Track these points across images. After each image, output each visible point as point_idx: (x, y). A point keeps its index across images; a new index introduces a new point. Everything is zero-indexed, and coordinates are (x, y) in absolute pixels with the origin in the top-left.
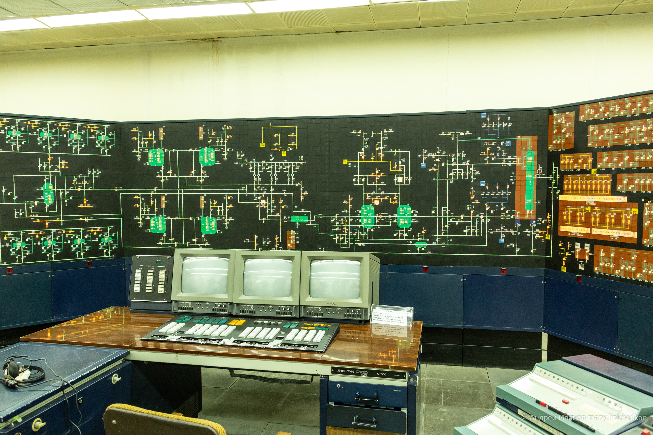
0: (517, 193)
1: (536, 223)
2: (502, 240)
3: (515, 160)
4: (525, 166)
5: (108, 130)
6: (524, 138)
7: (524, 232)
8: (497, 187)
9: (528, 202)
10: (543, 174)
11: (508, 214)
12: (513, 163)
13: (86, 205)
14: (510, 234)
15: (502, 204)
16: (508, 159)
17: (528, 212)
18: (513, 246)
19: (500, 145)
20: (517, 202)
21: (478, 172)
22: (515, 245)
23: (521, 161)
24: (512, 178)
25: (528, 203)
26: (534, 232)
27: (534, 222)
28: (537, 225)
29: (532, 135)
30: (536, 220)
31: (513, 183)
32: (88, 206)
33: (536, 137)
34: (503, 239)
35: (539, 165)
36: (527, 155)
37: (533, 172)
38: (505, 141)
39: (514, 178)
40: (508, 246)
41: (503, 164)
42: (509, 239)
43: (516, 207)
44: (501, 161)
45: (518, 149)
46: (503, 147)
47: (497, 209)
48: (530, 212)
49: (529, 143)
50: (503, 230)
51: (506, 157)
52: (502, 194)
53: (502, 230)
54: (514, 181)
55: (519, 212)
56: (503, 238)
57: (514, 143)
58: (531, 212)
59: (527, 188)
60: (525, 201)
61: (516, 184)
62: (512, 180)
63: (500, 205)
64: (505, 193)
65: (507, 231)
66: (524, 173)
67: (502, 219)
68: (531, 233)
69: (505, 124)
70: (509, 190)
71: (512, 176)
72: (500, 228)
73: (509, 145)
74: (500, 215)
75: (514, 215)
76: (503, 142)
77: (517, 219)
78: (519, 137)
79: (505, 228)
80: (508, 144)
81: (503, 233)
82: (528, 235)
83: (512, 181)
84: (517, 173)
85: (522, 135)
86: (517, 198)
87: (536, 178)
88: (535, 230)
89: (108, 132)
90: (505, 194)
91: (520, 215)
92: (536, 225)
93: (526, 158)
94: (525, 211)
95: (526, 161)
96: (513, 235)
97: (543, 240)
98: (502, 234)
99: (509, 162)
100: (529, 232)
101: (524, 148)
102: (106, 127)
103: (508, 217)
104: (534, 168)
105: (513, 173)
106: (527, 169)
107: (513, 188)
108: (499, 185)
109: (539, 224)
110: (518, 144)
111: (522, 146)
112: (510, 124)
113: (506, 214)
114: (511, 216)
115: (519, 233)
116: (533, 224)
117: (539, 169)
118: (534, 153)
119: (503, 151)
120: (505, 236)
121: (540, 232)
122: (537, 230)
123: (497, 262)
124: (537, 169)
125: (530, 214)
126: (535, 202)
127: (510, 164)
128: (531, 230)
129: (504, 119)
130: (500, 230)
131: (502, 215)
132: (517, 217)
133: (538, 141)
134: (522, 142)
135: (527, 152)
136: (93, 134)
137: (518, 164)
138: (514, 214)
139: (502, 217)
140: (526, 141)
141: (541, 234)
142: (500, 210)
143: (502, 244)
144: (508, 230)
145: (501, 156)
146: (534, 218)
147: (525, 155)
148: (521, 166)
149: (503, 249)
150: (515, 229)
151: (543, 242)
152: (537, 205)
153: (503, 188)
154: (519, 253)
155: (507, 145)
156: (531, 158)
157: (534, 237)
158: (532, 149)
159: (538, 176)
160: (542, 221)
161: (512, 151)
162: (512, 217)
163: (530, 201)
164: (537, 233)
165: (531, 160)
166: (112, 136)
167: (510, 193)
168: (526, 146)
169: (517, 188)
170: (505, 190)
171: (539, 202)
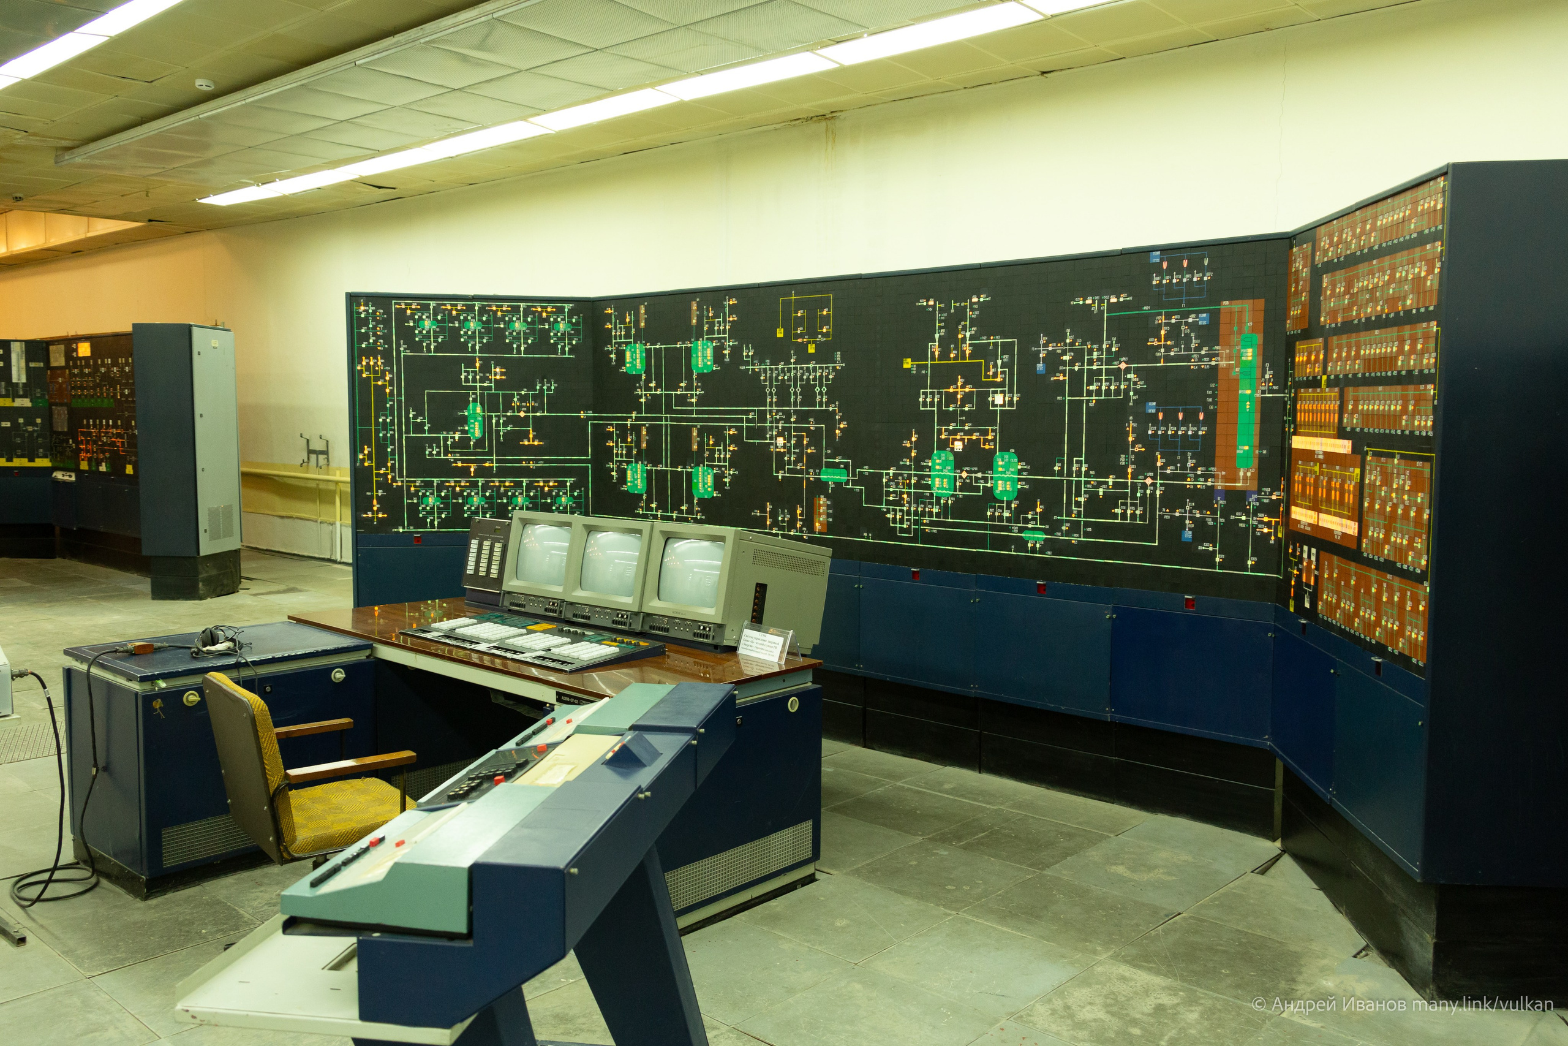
0: (1220, 429)
1: (1258, 500)
2: (1188, 535)
3: (1217, 355)
4: (1237, 369)
5: (571, 313)
6: (1237, 306)
7: (1232, 517)
8: (1181, 416)
9: (1243, 449)
10: (1275, 388)
11: (1202, 476)
12: (1213, 363)
13: (533, 441)
14: (1203, 521)
15: (1189, 454)
16: (1203, 352)
17: (1241, 474)
18: (1211, 549)
19: (1187, 323)
20: (1219, 451)
21: (1142, 383)
22: (1214, 546)
23: (1230, 358)
24: (1210, 396)
25: (1242, 452)
26: (1255, 518)
27: (1255, 496)
28: (1262, 504)
29: (1254, 297)
30: (1259, 492)
31: (1211, 407)
32: (536, 443)
33: (1261, 303)
34: (1190, 532)
36: (1242, 343)
37: (1254, 382)
38: (1197, 313)
39: (1214, 396)
40: (1200, 548)
41: (1193, 365)
42: (1202, 532)
43: (1218, 461)
44: (1188, 358)
45: (1223, 329)
46: (1193, 326)
47: (1179, 465)
48: (1245, 473)
49: (1247, 316)
50: (1191, 512)
51: (1198, 349)
52: (1190, 433)
53: (1189, 513)
54: (1215, 403)
55: (1223, 473)
56: (1190, 529)
57: (1215, 316)
58: (1249, 474)
59: (1242, 419)
60: (1235, 447)
61: (1219, 411)
62: (1210, 400)
63: (1184, 455)
64: (1195, 429)
65: (1198, 516)
66: (1234, 385)
67: (1188, 486)
68: (1247, 522)
69: (1198, 275)
70: (1204, 423)
71: (1210, 392)
72: (1183, 506)
73: (1205, 323)
74: (1184, 477)
75: (1213, 480)
76: (1193, 316)
77: (1219, 488)
78: (1226, 303)
79: (1194, 508)
80: (1203, 319)
81: (1190, 518)
82: (1241, 525)
83: (1210, 403)
84: (1222, 385)
85: (1231, 299)
86: (1219, 441)
87: (1259, 395)
88: (1255, 514)
89: (570, 316)
90: (1196, 432)
91: (1226, 479)
92: (1258, 504)
93: (1239, 350)
94: (1237, 470)
95: (1239, 357)
96: (1211, 523)
97: (1273, 538)
98: (1187, 522)
99: (1205, 359)
100: (1244, 518)
101: (1236, 329)
102: (567, 307)
103: (1200, 484)
104: (1256, 373)
105: (1213, 385)
106: (1241, 376)
107: (1211, 420)
108: (1184, 411)
109: (1266, 501)
110: (1223, 318)
111: (1231, 323)
112: (1208, 274)
113: (1196, 478)
114: (1206, 481)
115: (1223, 520)
116: (1253, 501)
117: (1267, 376)
118: (1257, 339)
119: (1193, 334)
120: (1193, 526)
121: (1266, 519)
122: (1260, 515)
123: (1179, 582)
124: (1263, 376)
125: (1245, 478)
126: (1257, 452)
127: (1205, 365)
128: (1248, 515)
129: (1196, 266)
130: (1183, 511)
131: (1189, 479)
132: (1220, 485)
133: (1266, 311)
134: (1231, 313)
135: (1243, 336)
136: (547, 320)
137: (1223, 364)
138: (1213, 476)
139: (1189, 483)
140: (1241, 312)
141: (1268, 525)
142: (1184, 467)
143: (1187, 544)
144: (1200, 513)
145: (1188, 348)
146: (1255, 488)
147: (1238, 344)
148: (1229, 368)
149: (1188, 553)
150: (1214, 512)
151: (1272, 542)
152: (1261, 458)
153: (1191, 418)
154: (1222, 565)
155: (1200, 323)
156: (1250, 350)
157: (1254, 529)
158: (1253, 330)
159: (1263, 392)
160: (1271, 494)
161: (1211, 335)
162: (1209, 484)
163: (1247, 448)
164: (1261, 522)
165: (1249, 354)
166: (577, 323)
167: (1205, 429)
168: (1241, 324)
169: (1220, 418)
170: (1196, 423)
171: (1265, 452)
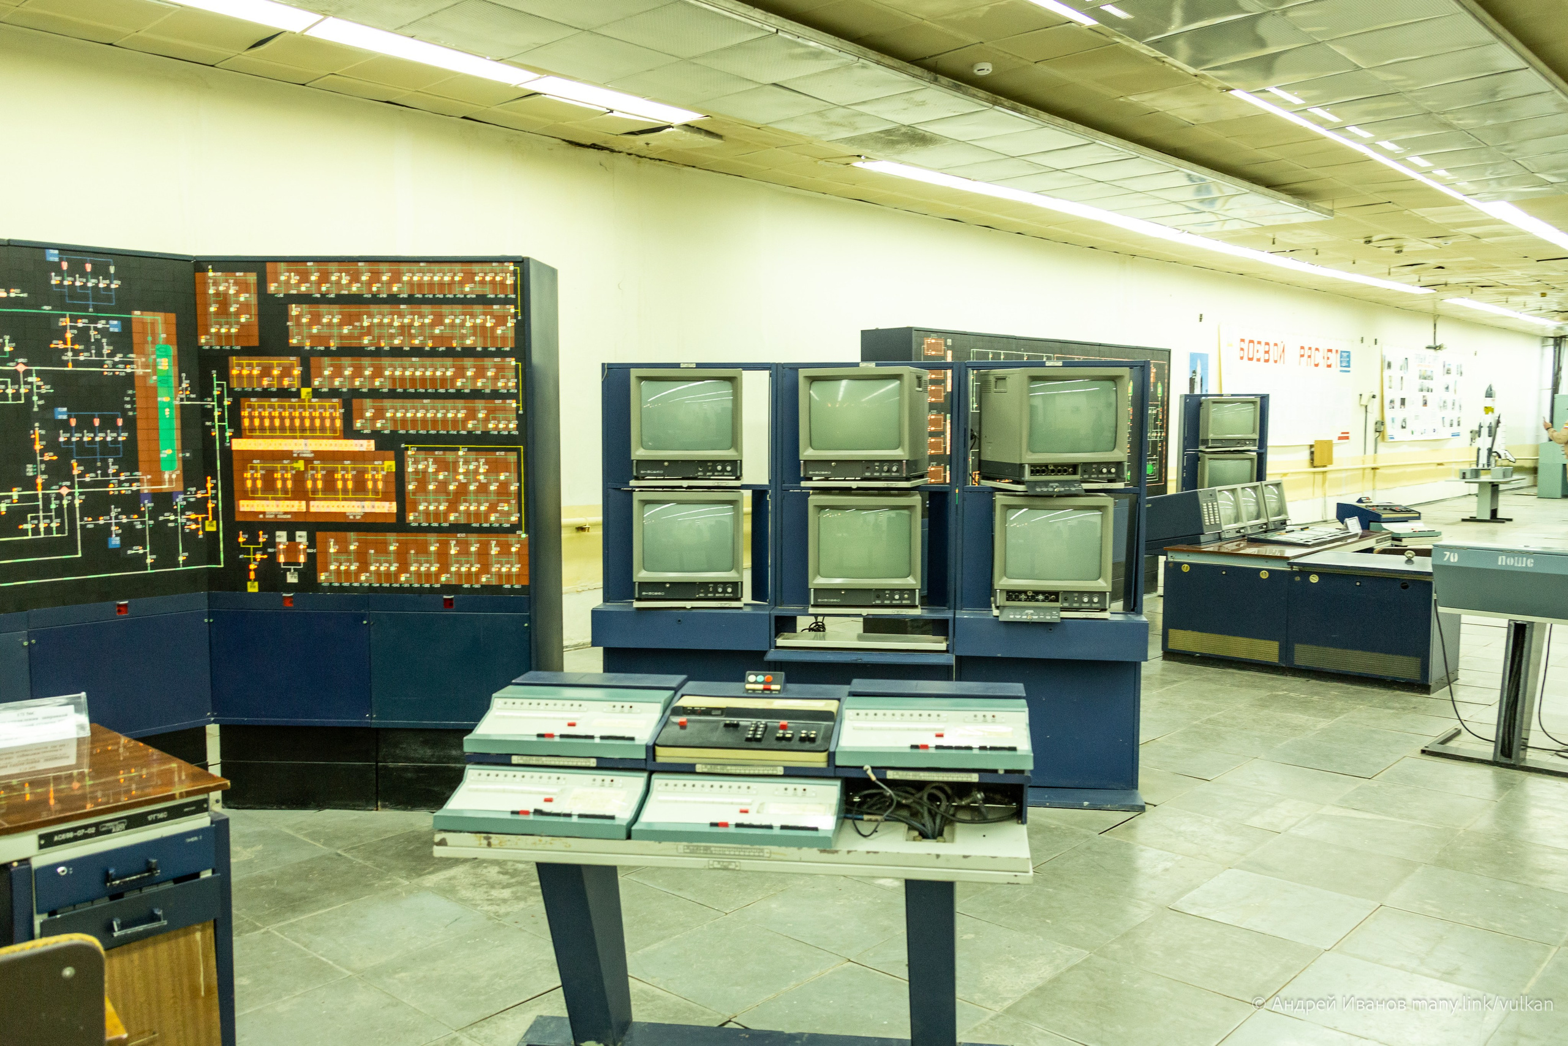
0: (141, 435)
1: (184, 499)
2: (115, 541)
3: (132, 363)
4: (155, 378)
6: (148, 317)
7: (161, 518)
8: (97, 422)
9: (165, 453)
10: (193, 396)
11: (126, 481)
12: (129, 370)
14: (131, 525)
15: (111, 460)
16: (117, 359)
17: (166, 476)
18: (141, 552)
19: (96, 329)
20: (142, 456)
21: (47, 386)
22: (145, 548)
23: (146, 366)
24: (128, 403)
25: (165, 456)
26: (183, 517)
27: (181, 497)
28: (188, 503)
29: (165, 310)
30: (185, 492)
31: (131, 413)
33: (172, 317)
34: (118, 538)
35: (184, 375)
36: (158, 353)
37: (173, 390)
38: (108, 319)
39: (132, 402)
40: (129, 552)
41: (107, 370)
42: (131, 536)
43: (141, 465)
44: (101, 364)
45: (136, 338)
46: (104, 332)
47: (99, 472)
48: (170, 476)
49: (160, 328)
50: (116, 518)
51: (111, 355)
52: (109, 439)
53: (114, 519)
54: (133, 409)
55: (149, 477)
56: (117, 535)
57: (127, 324)
58: (174, 476)
59: (162, 425)
60: (158, 452)
61: (138, 417)
62: (128, 406)
63: (105, 462)
64: (115, 435)
65: (125, 520)
66: (152, 393)
67: (111, 493)
68: (176, 521)
69: (105, 282)
70: (124, 428)
71: (127, 399)
72: (108, 513)
73: (116, 330)
74: (106, 484)
75: (138, 484)
76: (104, 322)
77: (146, 491)
78: (137, 313)
79: (120, 514)
80: (115, 326)
81: (117, 524)
82: (171, 525)
83: (130, 410)
84: (139, 392)
85: (143, 309)
86: (141, 446)
87: (178, 403)
88: (183, 513)
90: (116, 438)
91: (151, 482)
92: (185, 503)
93: (155, 360)
94: (160, 473)
95: (155, 365)
96: (139, 526)
97: (201, 533)
98: (113, 528)
99: (120, 366)
100: (172, 518)
101: (150, 339)
103: (125, 489)
104: (173, 381)
105: (130, 392)
106: (159, 384)
107: (131, 425)
108: (100, 417)
109: (192, 500)
110: (136, 328)
111: (144, 333)
112: (115, 282)
113: (120, 483)
114: (131, 486)
115: (152, 522)
116: (180, 501)
117: (184, 385)
118: (172, 350)
119: (104, 341)
120: (120, 531)
121: (193, 516)
122: (187, 513)
123: (107, 591)
124: (180, 385)
125: (171, 481)
126: (181, 455)
127: (121, 371)
128: (176, 514)
129: (100, 271)
130: (108, 518)
131: (112, 486)
132: (146, 489)
133: (178, 325)
134: (143, 323)
135: (157, 347)
137: (139, 371)
138: (138, 480)
139: (112, 489)
140: (153, 324)
141: (196, 521)
142: (105, 474)
143: (116, 551)
144: (127, 518)
145: (99, 353)
146: (181, 489)
147: (153, 353)
148: (146, 376)
149: (118, 559)
150: (141, 515)
151: (201, 536)
152: (185, 460)
153: (108, 424)
154: (153, 566)
155: (111, 330)
156: (167, 360)
157: (183, 528)
158: (167, 341)
159: (182, 400)
160: (196, 493)
161: (124, 342)
162: (134, 488)
163: (169, 452)
164: (189, 520)
165: (165, 364)
167: (126, 434)
168: (154, 335)
169: (140, 424)
170: (115, 429)
171: (188, 455)
